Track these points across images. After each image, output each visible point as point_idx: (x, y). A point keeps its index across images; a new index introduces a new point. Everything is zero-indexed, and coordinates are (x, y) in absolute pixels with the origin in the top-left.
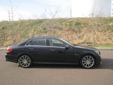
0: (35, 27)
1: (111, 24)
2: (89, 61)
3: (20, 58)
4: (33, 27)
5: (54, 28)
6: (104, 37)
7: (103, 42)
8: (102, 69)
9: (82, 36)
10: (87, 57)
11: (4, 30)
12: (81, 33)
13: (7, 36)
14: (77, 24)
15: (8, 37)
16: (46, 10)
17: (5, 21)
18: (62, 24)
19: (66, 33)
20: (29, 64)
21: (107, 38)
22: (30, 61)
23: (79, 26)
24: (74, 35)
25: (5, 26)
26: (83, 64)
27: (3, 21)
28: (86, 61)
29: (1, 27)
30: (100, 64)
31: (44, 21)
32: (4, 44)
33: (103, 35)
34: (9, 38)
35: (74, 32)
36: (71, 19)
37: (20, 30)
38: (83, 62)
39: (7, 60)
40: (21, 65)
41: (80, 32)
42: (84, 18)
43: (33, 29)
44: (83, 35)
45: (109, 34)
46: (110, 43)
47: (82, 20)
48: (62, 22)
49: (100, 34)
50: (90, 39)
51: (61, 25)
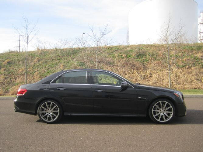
0: (66, 60)
1: (199, 55)
2: (164, 111)
3: (41, 106)
4: (61, 61)
5: (99, 62)
6: (188, 77)
7: (187, 86)
8: (188, 125)
9: (149, 76)
10: (160, 103)
11: (10, 66)
12: (146, 70)
13: (16, 76)
14: (140, 55)
15: (18, 79)
16: (84, 33)
17: (12, 52)
18: (114, 56)
19: (121, 71)
20: (57, 117)
21: (193, 78)
22: (59, 111)
23: (144, 58)
24: (135, 75)
25: (13, 59)
26: (154, 116)
27: (9, 51)
28: (158, 109)
29: (6, 61)
30: (184, 115)
31: (81, 51)
32: (10, 90)
33: (186, 74)
34: (18, 81)
35: (134, 69)
36: (128, 47)
37: (38, 66)
38: (154, 112)
39: (17, 111)
40: (42, 117)
41: (145, 68)
42: (152, 46)
43: (61, 65)
44: (151, 74)
45: (197, 71)
46: (199, 86)
47: (149, 48)
48: (112, 52)
49: (181, 72)
50: (164, 80)
51: (110, 57)
